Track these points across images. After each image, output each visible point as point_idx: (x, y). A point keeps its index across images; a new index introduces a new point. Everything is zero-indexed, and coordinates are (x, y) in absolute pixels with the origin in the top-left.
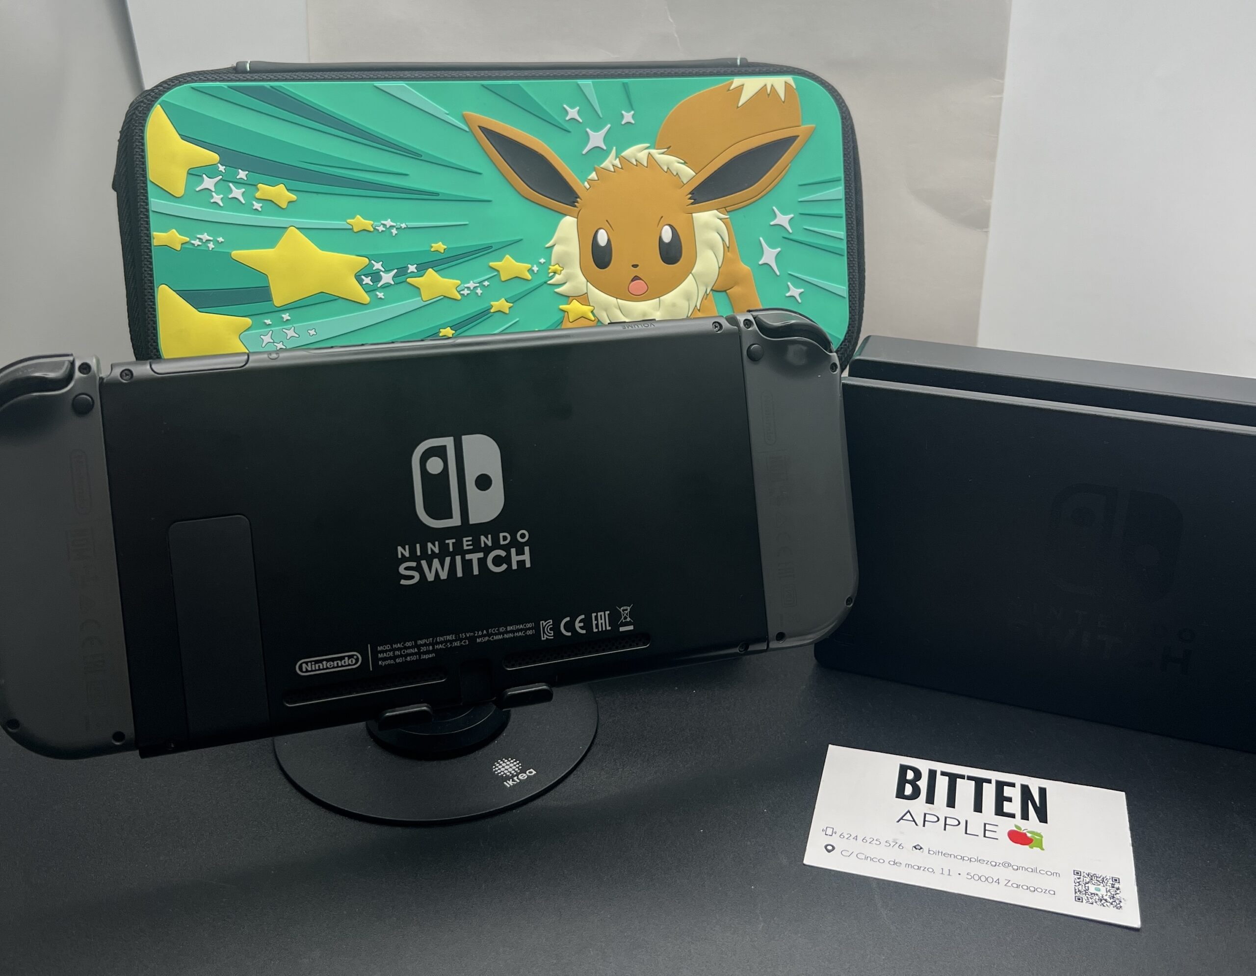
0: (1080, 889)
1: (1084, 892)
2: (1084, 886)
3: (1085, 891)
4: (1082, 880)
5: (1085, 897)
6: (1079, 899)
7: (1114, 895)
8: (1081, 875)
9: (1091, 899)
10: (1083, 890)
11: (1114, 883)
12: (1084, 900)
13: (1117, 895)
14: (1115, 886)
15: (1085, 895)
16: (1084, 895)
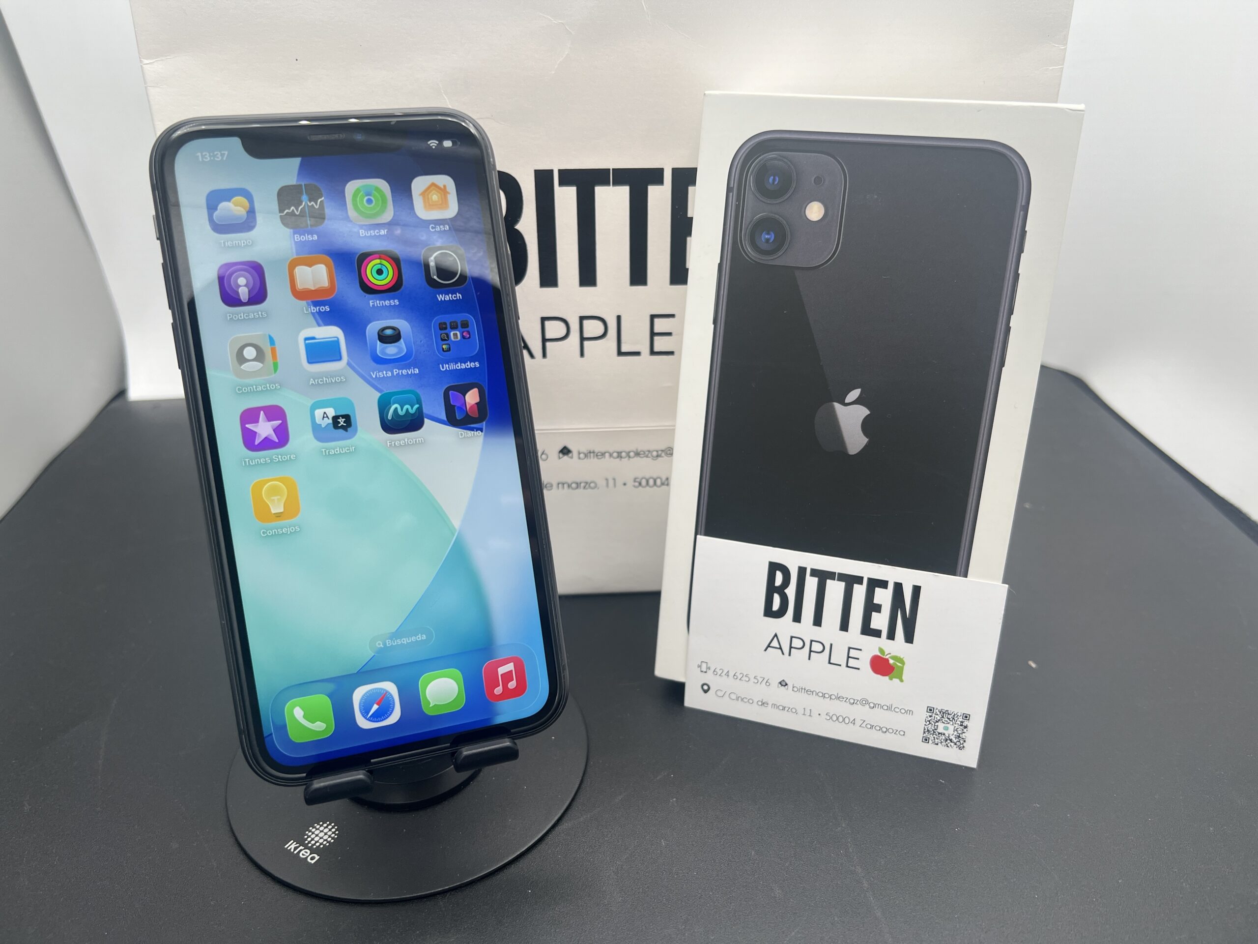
0: (929, 728)
1: (932, 732)
4: (933, 718)
5: (931, 737)
6: (926, 740)
7: (960, 734)
8: (933, 713)
10: (931, 730)
11: (963, 720)
12: (930, 742)
13: (963, 734)
14: (964, 724)
16: (932, 735)
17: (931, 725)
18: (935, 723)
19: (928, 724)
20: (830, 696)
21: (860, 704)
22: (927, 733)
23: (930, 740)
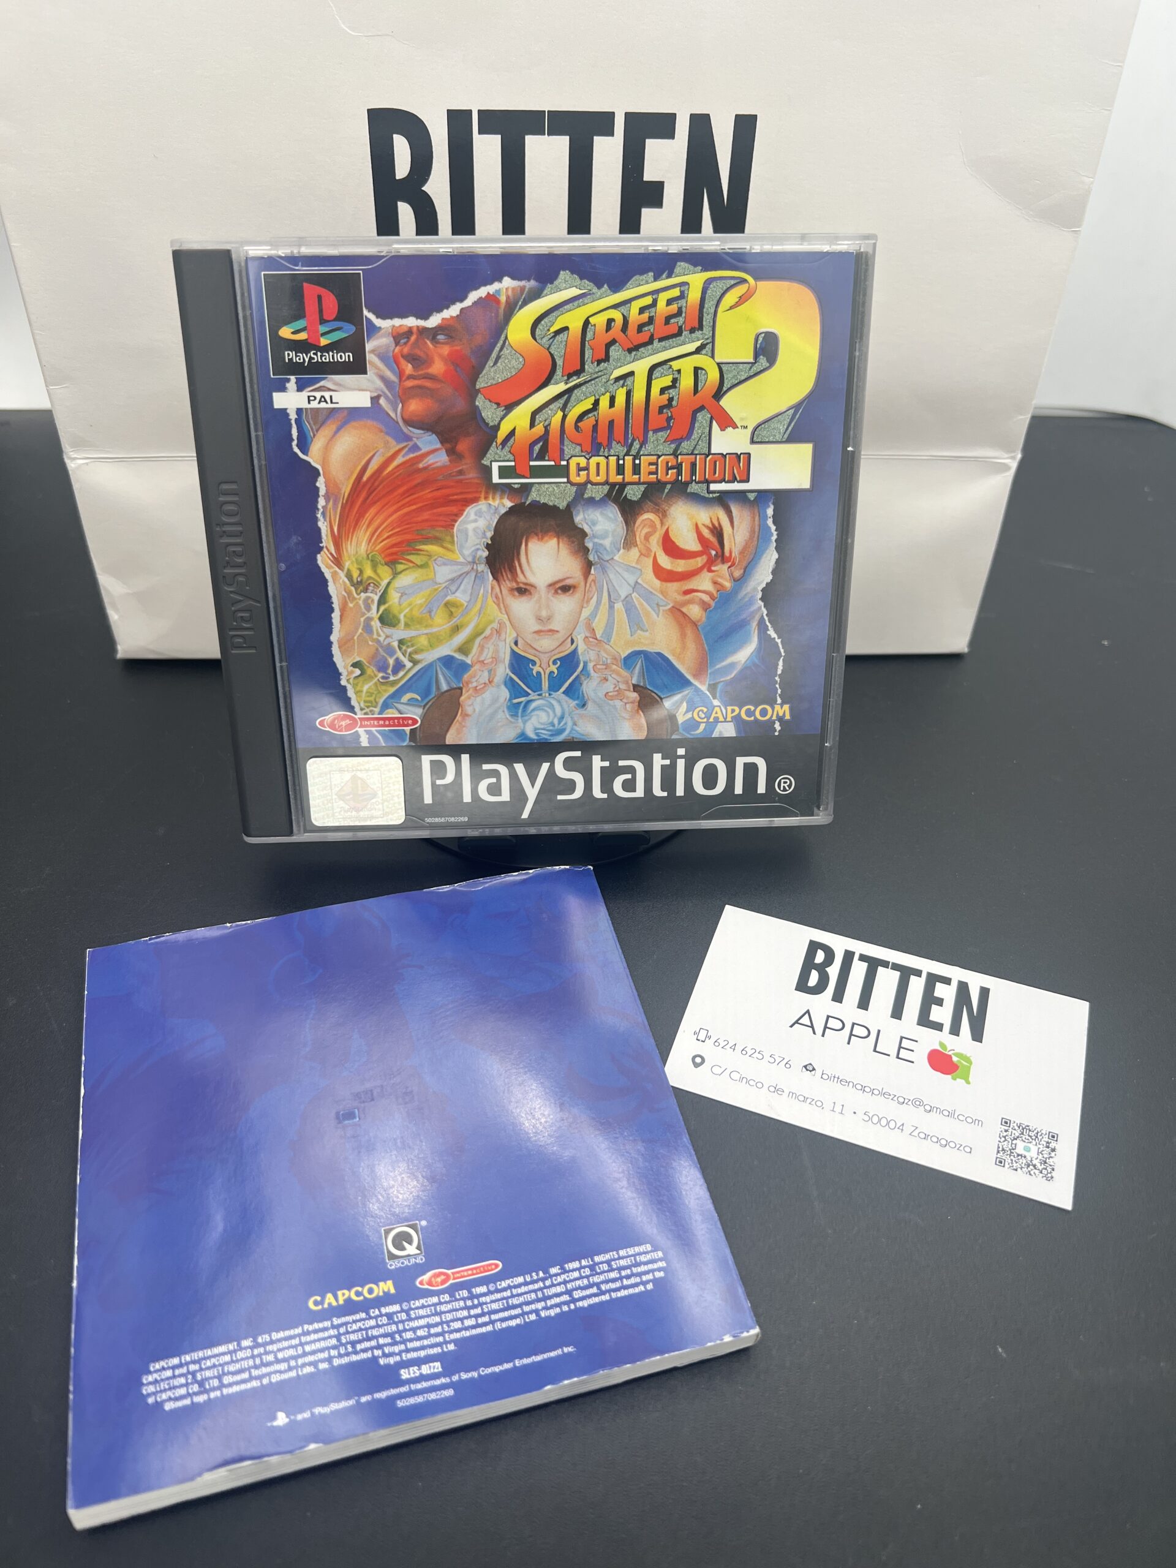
2: (1010, 1144)
3: (1010, 1150)
9: (1016, 1163)
15: (1010, 1156)
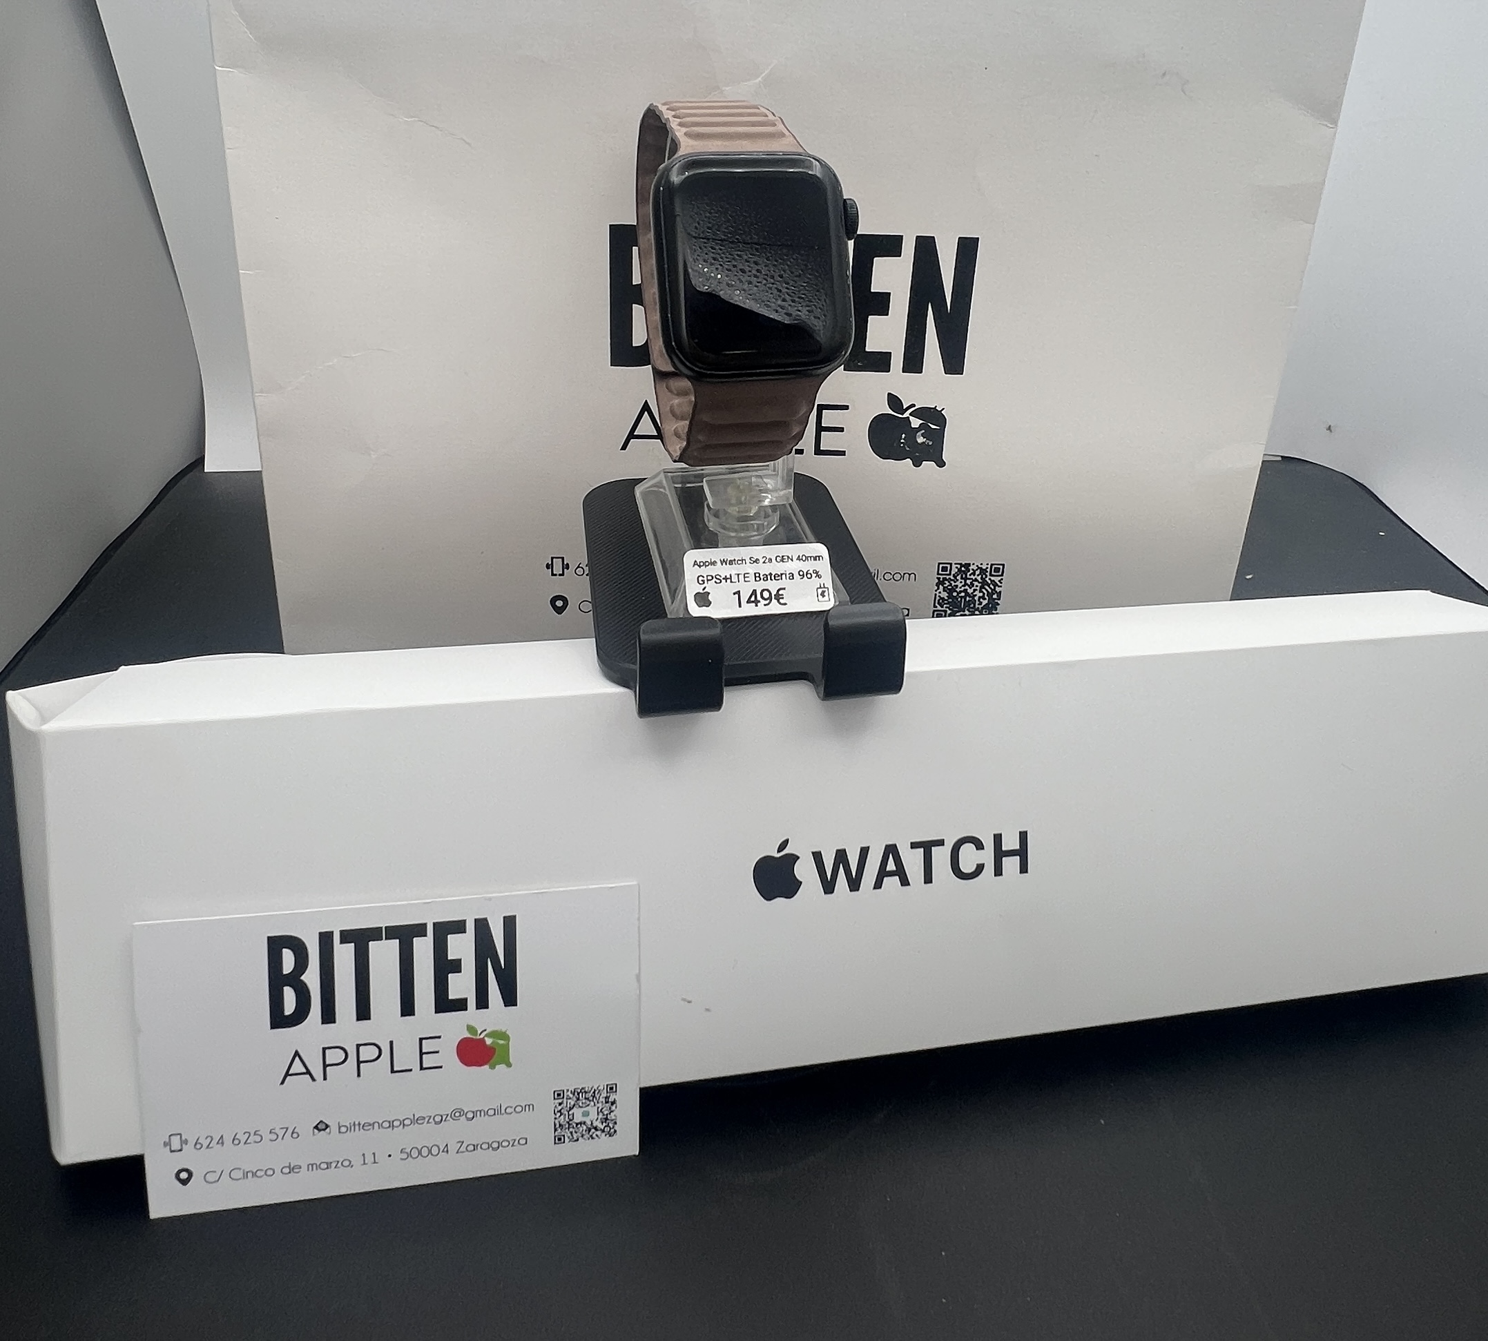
0: (561, 1122)
1: (567, 1126)
4: (565, 1105)
5: (567, 1134)
6: (559, 1140)
7: (607, 1115)
8: (563, 1097)
10: (565, 1123)
11: (608, 1095)
12: (566, 1140)
14: (610, 1100)
16: (566, 1131)
17: (562, 1116)
18: (570, 1110)
19: (560, 1116)
20: (402, 1123)
21: (451, 1120)
22: (559, 1130)
23: (566, 1138)
